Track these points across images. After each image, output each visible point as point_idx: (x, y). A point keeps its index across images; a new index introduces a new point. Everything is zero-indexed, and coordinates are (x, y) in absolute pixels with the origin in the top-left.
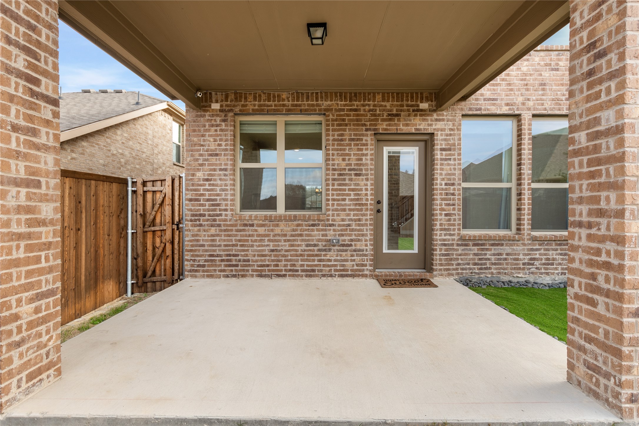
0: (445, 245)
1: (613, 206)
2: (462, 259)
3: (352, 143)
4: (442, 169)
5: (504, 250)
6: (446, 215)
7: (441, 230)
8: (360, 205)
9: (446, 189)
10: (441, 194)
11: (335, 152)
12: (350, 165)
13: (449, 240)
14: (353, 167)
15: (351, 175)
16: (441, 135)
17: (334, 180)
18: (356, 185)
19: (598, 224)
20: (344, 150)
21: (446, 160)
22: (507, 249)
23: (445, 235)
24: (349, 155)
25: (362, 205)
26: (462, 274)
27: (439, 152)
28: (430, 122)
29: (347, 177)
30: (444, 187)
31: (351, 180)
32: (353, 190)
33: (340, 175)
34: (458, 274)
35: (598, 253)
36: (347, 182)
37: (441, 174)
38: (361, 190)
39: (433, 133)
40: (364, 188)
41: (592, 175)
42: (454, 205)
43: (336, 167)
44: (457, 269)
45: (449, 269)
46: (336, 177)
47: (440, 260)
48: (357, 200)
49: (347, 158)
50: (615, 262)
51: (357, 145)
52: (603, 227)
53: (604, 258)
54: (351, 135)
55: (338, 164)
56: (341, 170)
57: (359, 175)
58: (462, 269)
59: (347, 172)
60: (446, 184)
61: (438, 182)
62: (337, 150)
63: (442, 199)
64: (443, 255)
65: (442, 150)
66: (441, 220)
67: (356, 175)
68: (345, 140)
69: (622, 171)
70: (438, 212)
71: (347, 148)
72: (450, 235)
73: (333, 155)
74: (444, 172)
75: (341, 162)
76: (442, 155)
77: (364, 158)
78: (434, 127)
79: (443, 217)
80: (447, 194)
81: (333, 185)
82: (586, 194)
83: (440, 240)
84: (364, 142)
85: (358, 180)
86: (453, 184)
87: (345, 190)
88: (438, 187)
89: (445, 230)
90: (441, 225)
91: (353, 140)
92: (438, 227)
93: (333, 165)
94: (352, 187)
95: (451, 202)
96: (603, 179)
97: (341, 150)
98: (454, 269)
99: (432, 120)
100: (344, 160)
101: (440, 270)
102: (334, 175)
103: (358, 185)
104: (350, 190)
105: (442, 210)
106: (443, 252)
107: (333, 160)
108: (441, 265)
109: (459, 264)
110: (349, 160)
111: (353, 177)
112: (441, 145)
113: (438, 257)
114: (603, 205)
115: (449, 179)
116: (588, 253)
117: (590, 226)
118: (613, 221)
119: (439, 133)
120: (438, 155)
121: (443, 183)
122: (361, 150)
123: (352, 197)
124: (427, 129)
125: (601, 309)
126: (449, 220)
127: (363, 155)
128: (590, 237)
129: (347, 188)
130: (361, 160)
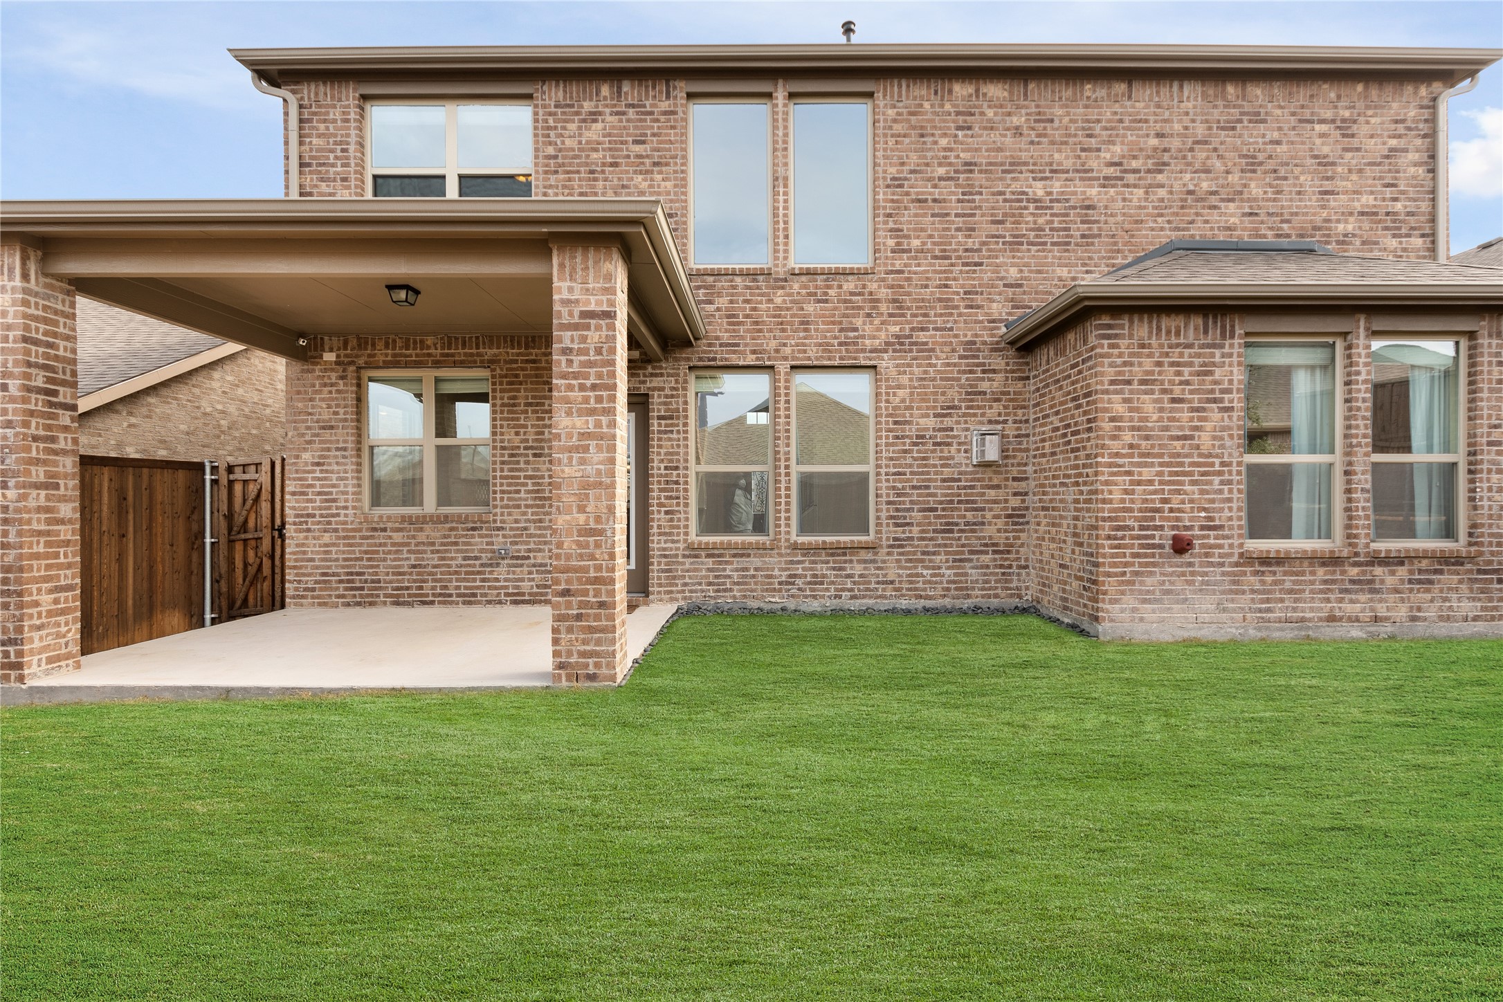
0: (665, 556)
2: (690, 577)
3: (530, 409)
4: (660, 446)
6: (667, 513)
7: (660, 534)
9: (666, 475)
10: (659, 482)
11: (505, 423)
12: (527, 441)
13: (671, 549)
14: (530, 444)
15: (527, 455)
16: (659, 396)
17: (503, 463)
20: (518, 419)
21: (666, 432)
23: (666, 542)
24: (525, 426)
26: (690, 598)
27: (655, 422)
28: (642, 378)
30: (663, 472)
33: (512, 455)
34: (685, 598)
37: (659, 454)
39: (647, 395)
42: (678, 498)
43: (506, 444)
44: (683, 591)
45: (671, 592)
46: (506, 458)
47: (659, 578)
54: (527, 398)
55: (509, 441)
56: (513, 448)
58: (691, 591)
59: (522, 451)
60: (666, 468)
61: (655, 465)
62: (508, 419)
63: (661, 490)
64: (663, 571)
65: (659, 418)
66: (659, 520)
68: (519, 405)
70: (655, 508)
71: (522, 416)
72: (673, 542)
73: (502, 427)
74: (663, 451)
75: (513, 437)
76: (660, 425)
77: (546, 431)
78: (648, 385)
79: (662, 515)
80: (667, 482)
81: (502, 470)
83: (659, 549)
86: (677, 468)
87: (519, 477)
88: (655, 471)
89: (665, 534)
90: (659, 527)
91: (530, 404)
92: (655, 530)
93: (502, 441)
95: (674, 494)
97: (513, 419)
98: (678, 592)
99: (645, 376)
100: (517, 434)
101: (659, 592)
102: (502, 455)
105: (660, 505)
106: (663, 567)
107: (502, 434)
108: (660, 585)
109: (685, 584)
112: (659, 410)
113: (655, 574)
115: (671, 461)
119: (656, 393)
120: (655, 425)
121: (662, 466)
124: (639, 388)
126: (671, 520)
127: (545, 426)
129: (522, 474)
130: (543, 433)
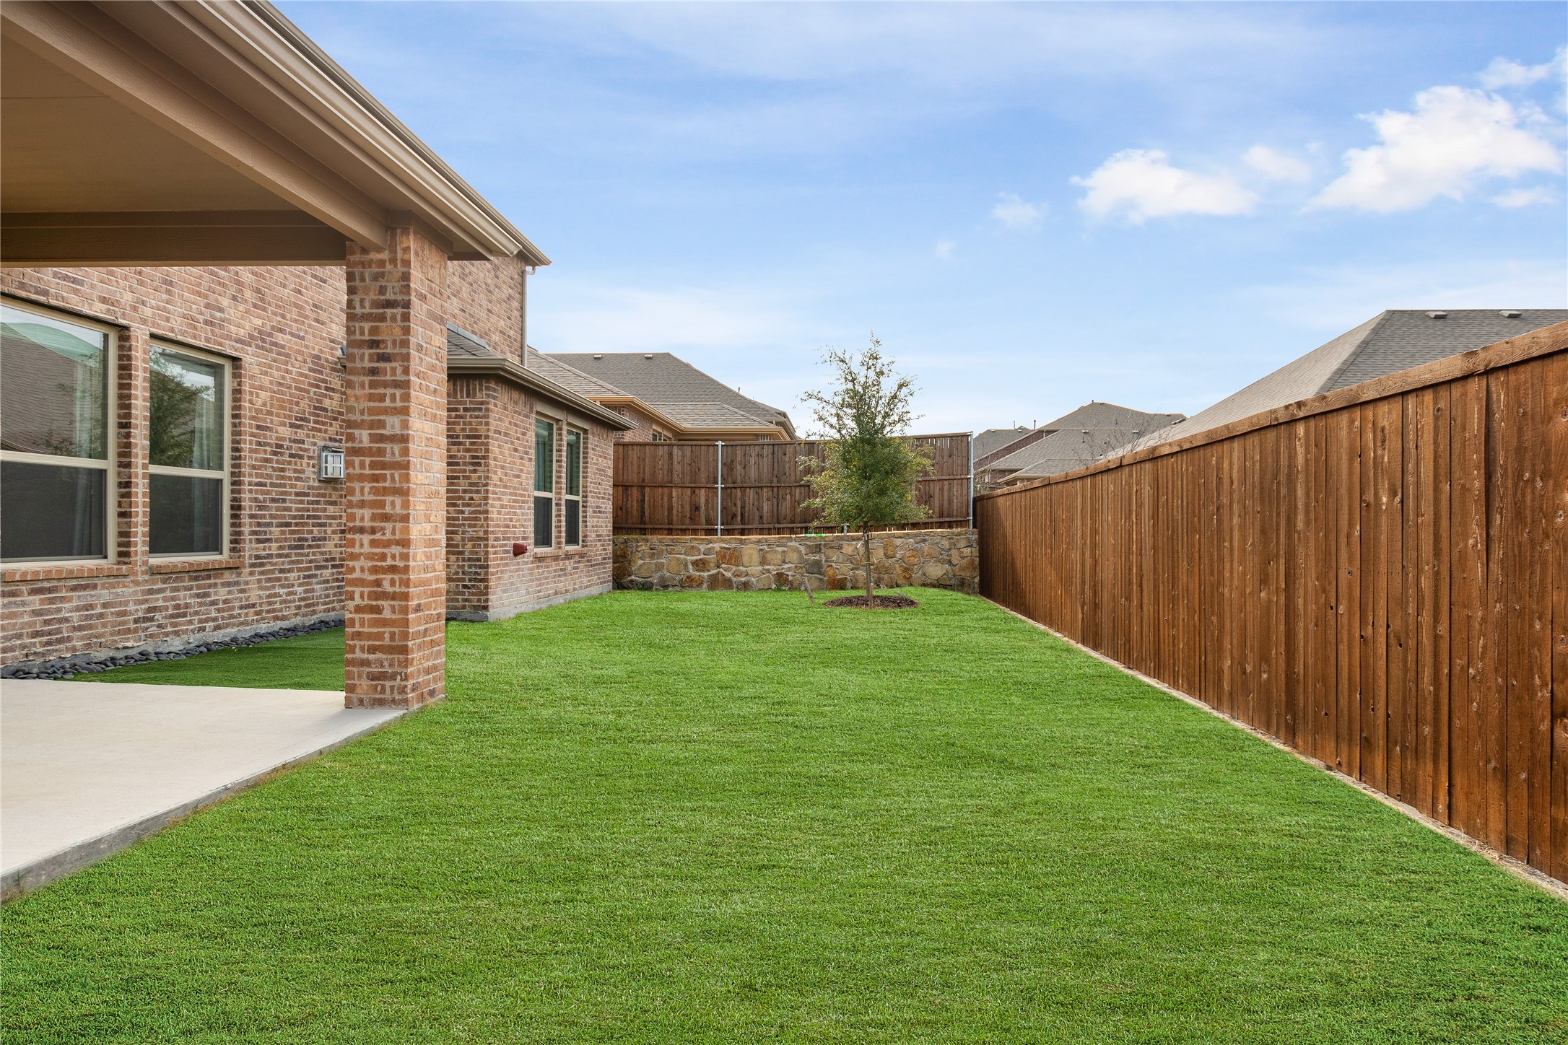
1: (398, 510)
5: (99, 596)
19: (383, 529)
22: (104, 594)
35: (383, 557)
41: (375, 478)
50: (401, 564)
52: (388, 532)
53: (389, 562)
69: (406, 478)
82: (369, 497)
96: (388, 484)
114: (388, 510)
116: (372, 559)
117: (373, 531)
118: (399, 525)
125: (387, 614)
128: (373, 543)
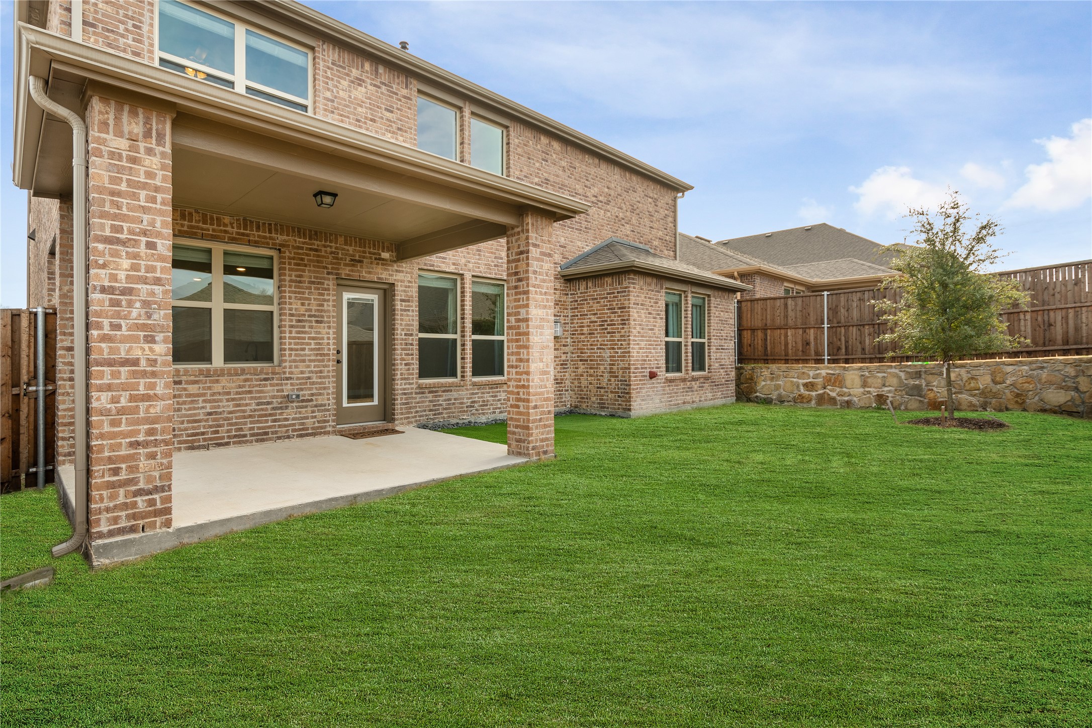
8: (321, 355)
18: (316, 333)
25: (324, 355)
29: (307, 324)
31: (311, 327)
32: (314, 338)
36: (307, 329)
38: (323, 339)
40: (326, 336)
48: (319, 349)
49: (307, 302)
51: (318, 289)
57: (321, 322)
67: (317, 322)
84: (325, 286)
85: (320, 327)
94: (313, 335)
103: (319, 333)
104: (309, 338)
110: (309, 304)
111: (314, 324)
122: (323, 295)
123: (313, 346)
